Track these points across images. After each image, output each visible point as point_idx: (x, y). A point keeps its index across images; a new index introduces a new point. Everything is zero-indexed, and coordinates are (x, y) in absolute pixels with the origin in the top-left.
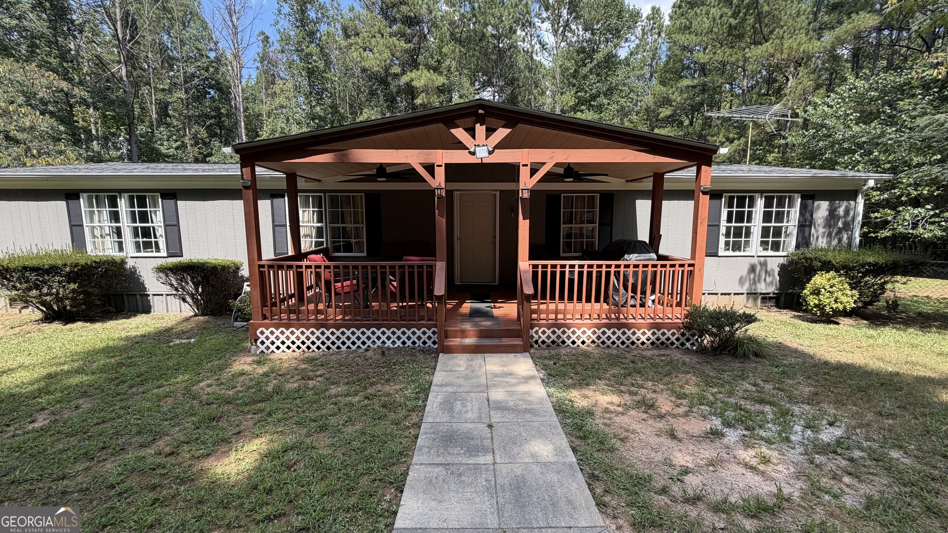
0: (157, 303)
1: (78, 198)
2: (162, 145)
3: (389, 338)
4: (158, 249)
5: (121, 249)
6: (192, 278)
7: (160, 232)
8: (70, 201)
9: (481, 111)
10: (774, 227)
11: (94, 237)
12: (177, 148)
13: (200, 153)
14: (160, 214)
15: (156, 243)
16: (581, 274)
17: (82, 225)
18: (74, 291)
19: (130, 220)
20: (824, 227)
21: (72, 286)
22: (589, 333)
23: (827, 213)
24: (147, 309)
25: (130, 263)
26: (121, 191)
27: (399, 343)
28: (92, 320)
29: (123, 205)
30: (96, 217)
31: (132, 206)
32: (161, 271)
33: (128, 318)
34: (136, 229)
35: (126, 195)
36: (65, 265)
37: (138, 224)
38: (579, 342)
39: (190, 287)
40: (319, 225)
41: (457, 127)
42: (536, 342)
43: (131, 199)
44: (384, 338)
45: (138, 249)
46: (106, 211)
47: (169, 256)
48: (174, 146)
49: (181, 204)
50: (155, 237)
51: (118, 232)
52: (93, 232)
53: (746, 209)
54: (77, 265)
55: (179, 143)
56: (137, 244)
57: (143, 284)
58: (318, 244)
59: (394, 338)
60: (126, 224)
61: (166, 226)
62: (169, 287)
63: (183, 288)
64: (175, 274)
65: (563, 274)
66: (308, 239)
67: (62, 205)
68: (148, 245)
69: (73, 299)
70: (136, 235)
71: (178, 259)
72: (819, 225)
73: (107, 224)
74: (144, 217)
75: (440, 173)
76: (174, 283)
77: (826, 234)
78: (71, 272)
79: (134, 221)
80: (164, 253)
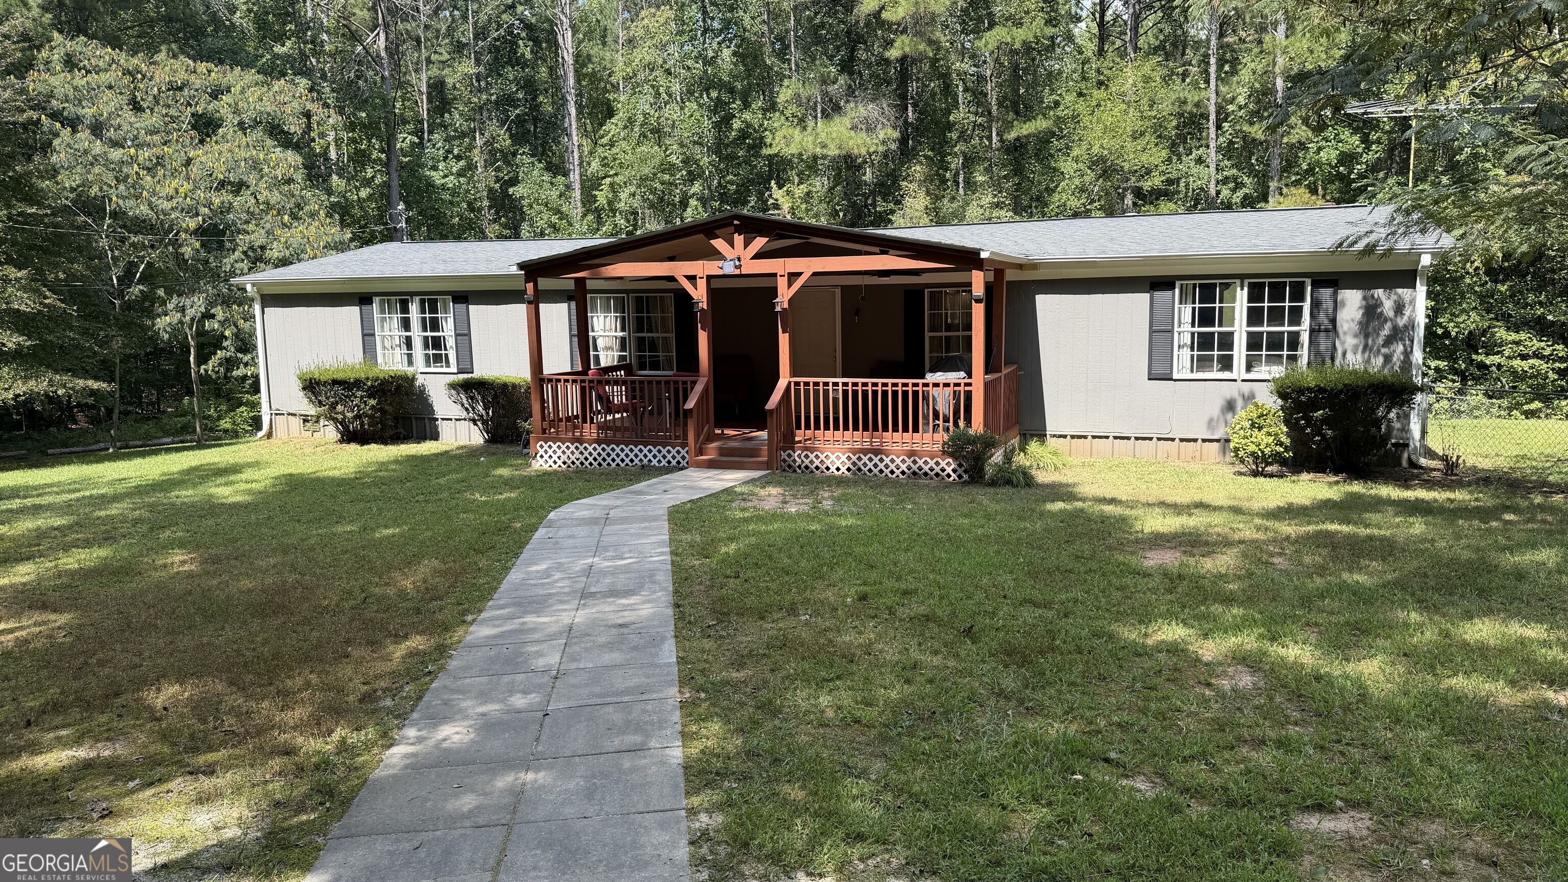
0: (444, 428)
1: (371, 303)
2: (435, 168)
3: (655, 456)
4: (448, 364)
5: (410, 363)
6: (483, 397)
7: (451, 342)
8: (364, 307)
9: (736, 222)
10: (1268, 333)
11: (384, 348)
12: (460, 174)
13: (498, 180)
14: (451, 321)
15: (446, 355)
16: (845, 393)
17: (373, 335)
18: (373, 407)
19: (420, 329)
20: (1356, 336)
21: (372, 402)
22: (844, 458)
23: (1361, 312)
24: (435, 436)
25: (420, 380)
26: (413, 294)
27: (664, 463)
28: (385, 443)
29: (414, 308)
30: (386, 326)
31: (423, 312)
32: (454, 389)
33: (419, 443)
34: (426, 338)
35: (417, 299)
36: (368, 379)
37: (429, 334)
38: (833, 469)
39: (480, 408)
40: (621, 334)
41: (717, 237)
42: (799, 467)
43: (422, 302)
44: (650, 456)
45: (428, 364)
46: (396, 317)
47: (458, 373)
48: (454, 170)
49: (472, 308)
50: (446, 349)
51: (409, 342)
52: (383, 343)
53: (1217, 305)
54: (377, 379)
55: (462, 163)
56: (427, 357)
57: (431, 406)
58: (621, 358)
59: (659, 457)
60: (417, 333)
61: (457, 335)
62: (459, 407)
63: (473, 409)
64: (466, 391)
65: (826, 392)
66: (610, 353)
67: (355, 310)
68: (438, 359)
69: (371, 417)
70: (426, 346)
71: (470, 376)
72: (1345, 333)
73: (398, 333)
74: (435, 325)
75: (702, 284)
76: (465, 401)
77: (1361, 348)
78: (372, 386)
79: (425, 330)
80: (453, 369)
